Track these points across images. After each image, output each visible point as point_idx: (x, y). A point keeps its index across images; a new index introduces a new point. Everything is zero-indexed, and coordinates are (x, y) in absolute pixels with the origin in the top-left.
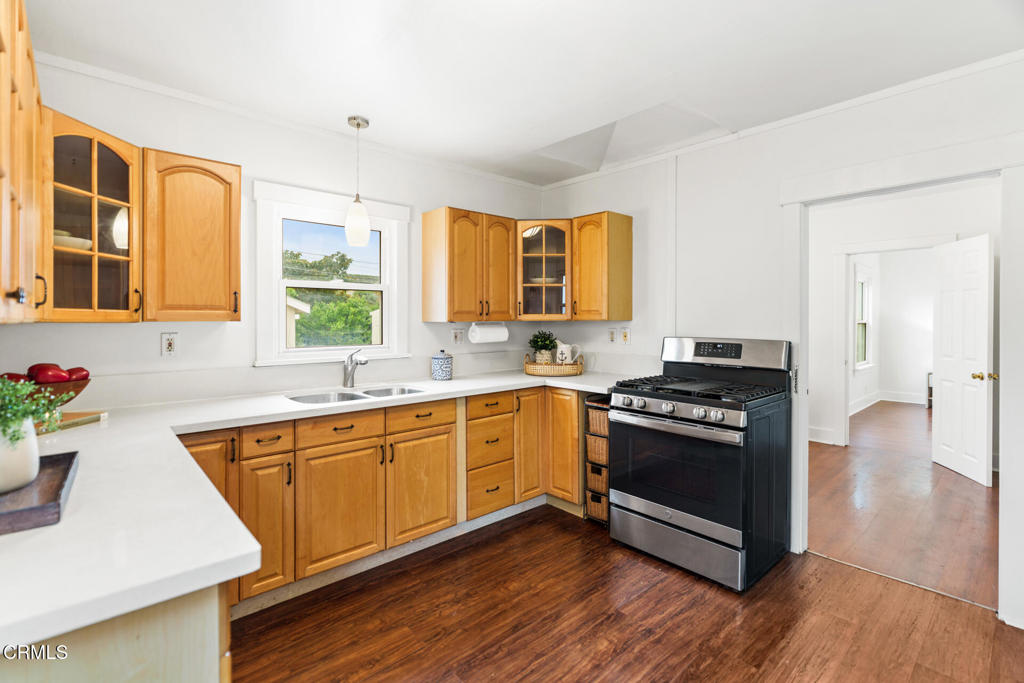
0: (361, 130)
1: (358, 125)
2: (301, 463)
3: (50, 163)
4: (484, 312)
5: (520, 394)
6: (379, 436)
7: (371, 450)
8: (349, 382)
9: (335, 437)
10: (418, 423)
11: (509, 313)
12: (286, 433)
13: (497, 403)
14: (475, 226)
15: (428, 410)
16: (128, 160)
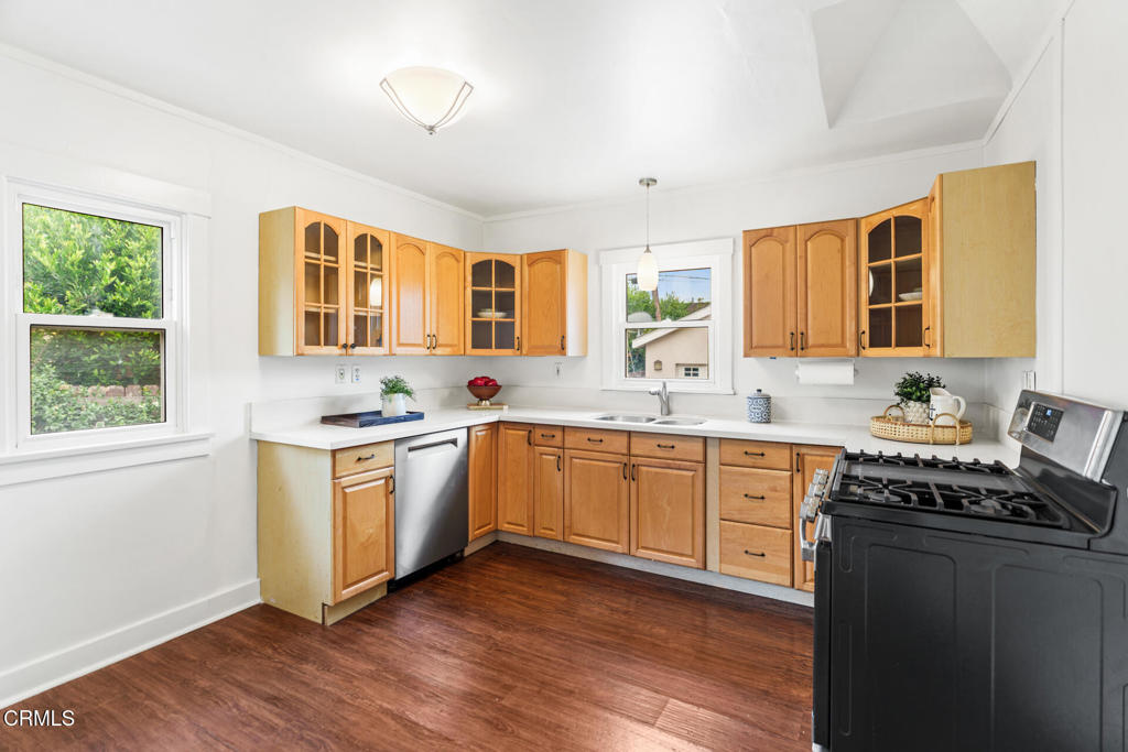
0: (650, 187)
1: (648, 185)
2: (567, 459)
3: (469, 278)
4: (799, 345)
5: (803, 451)
6: (623, 455)
7: (617, 465)
8: (665, 411)
9: (590, 446)
10: (660, 453)
11: (845, 347)
12: (559, 434)
13: (763, 455)
14: (783, 243)
15: (670, 443)
16: (513, 264)
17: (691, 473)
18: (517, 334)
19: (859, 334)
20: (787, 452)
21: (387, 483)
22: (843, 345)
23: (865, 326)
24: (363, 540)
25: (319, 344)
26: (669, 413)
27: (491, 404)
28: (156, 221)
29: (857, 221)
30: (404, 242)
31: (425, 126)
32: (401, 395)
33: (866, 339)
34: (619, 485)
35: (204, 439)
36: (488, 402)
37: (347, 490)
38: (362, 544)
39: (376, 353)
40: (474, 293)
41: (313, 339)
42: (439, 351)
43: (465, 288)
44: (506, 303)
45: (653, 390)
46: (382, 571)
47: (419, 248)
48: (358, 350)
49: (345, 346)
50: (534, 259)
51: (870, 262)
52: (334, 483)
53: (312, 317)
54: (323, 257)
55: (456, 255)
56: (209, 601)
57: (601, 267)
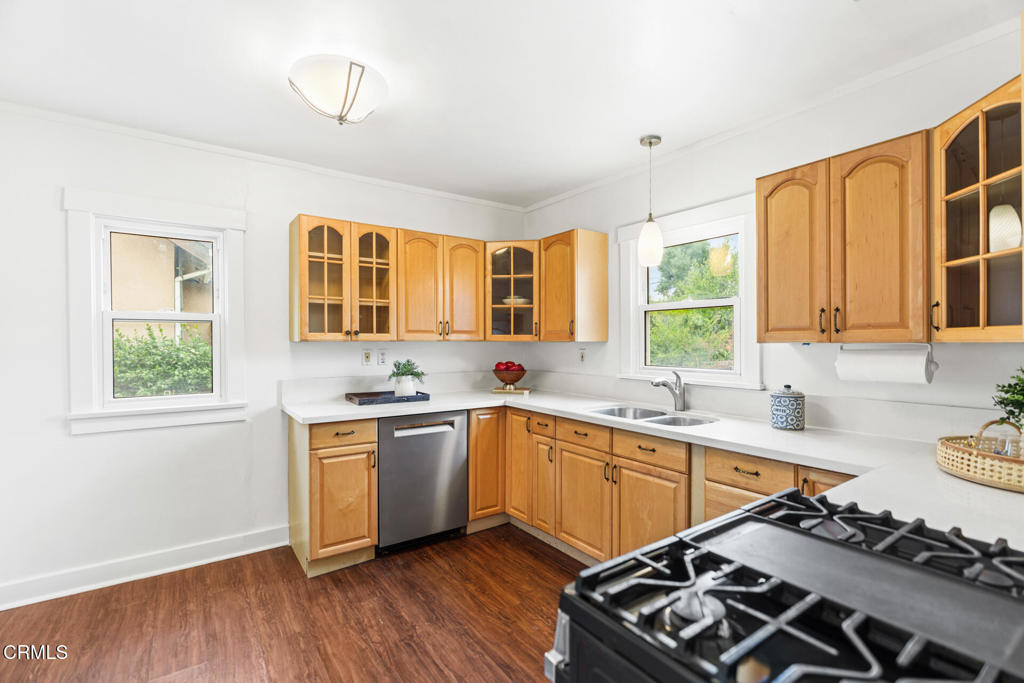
0: (654, 146)
1: (651, 143)
2: (558, 450)
3: (489, 267)
4: (832, 325)
5: (813, 477)
6: (606, 453)
7: (601, 464)
8: (679, 406)
9: (576, 439)
10: (640, 455)
11: (907, 328)
12: (551, 424)
13: (757, 474)
14: (810, 187)
15: (652, 445)
16: (532, 251)
17: (674, 485)
18: (535, 319)
19: (930, 306)
20: (791, 475)
21: (369, 457)
22: (903, 324)
23: (940, 294)
24: (341, 507)
25: (323, 331)
26: (685, 407)
27: (516, 389)
28: (209, 237)
29: (928, 135)
30: (413, 237)
31: (334, 117)
32: (410, 377)
33: (941, 315)
34: (602, 485)
35: (241, 407)
36: (512, 387)
37: (325, 461)
38: (340, 510)
39: (384, 339)
40: (494, 281)
41: (316, 327)
42: (453, 337)
43: (485, 277)
44: (525, 289)
45: (657, 380)
46: (364, 537)
47: (429, 240)
48: (362, 336)
49: (348, 333)
50: (548, 243)
51: (947, 193)
52: (310, 454)
53: (316, 309)
54: (326, 255)
55: (476, 247)
56: (245, 537)
57: (619, 245)
